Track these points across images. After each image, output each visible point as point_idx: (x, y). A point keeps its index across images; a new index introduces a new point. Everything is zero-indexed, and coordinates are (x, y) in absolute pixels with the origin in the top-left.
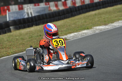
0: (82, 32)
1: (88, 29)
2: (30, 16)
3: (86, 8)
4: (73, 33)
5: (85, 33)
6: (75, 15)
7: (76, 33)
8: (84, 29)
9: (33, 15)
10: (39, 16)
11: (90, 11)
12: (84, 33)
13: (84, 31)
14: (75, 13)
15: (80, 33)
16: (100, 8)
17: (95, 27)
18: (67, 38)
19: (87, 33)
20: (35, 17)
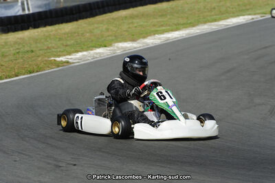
0: (95, 51)
1: (105, 46)
4: (81, 51)
5: (99, 53)
7: (85, 53)
8: (100, 46)
10: (39, 14)
11: (119, 9)
12: (97, 54)
13: (98, 50)
14: (97, 11)
15: (92, 52)
17: (116, 44)
18: (70, 60)
19: (103, 53)
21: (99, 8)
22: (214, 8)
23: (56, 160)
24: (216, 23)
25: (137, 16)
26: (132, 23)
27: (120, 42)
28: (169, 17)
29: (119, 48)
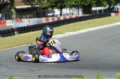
0: (56, 36)
1: (61, 34)
2: (29, 25)
3: (68, 21)
5: (59, 36)
6: (60, 26)
9: (31, 25)
10: (35, 25)
11: (70, 23)
12: (57, 37)
13: (58, 35)
14: (61, 24)
16: (78, 21)
17: (66, 33)
20: (32, 26)
21: (61, 23)
22: (111, 20)
23: (31, 69)
24: (111, 24)
25: (77, 25)
26: (75, 27)
27: (68, 32)
28: (91, 24)
29: (67, 34)
